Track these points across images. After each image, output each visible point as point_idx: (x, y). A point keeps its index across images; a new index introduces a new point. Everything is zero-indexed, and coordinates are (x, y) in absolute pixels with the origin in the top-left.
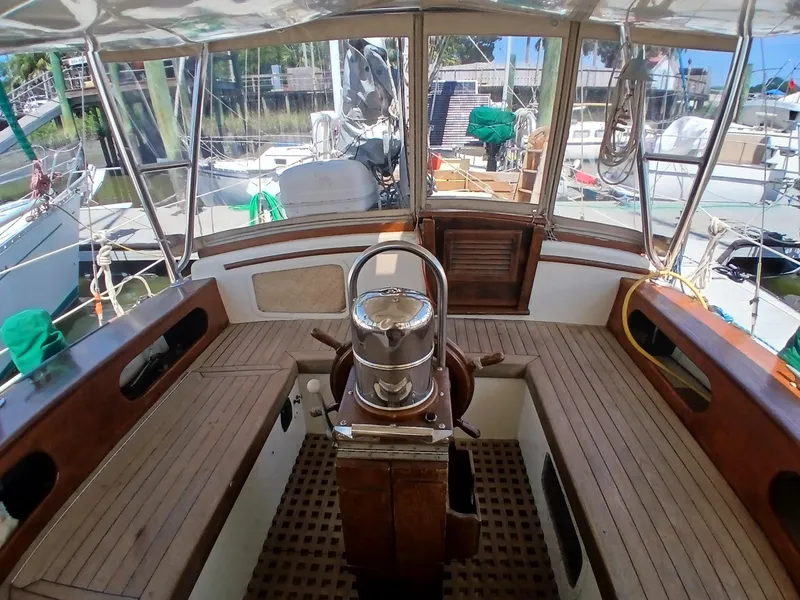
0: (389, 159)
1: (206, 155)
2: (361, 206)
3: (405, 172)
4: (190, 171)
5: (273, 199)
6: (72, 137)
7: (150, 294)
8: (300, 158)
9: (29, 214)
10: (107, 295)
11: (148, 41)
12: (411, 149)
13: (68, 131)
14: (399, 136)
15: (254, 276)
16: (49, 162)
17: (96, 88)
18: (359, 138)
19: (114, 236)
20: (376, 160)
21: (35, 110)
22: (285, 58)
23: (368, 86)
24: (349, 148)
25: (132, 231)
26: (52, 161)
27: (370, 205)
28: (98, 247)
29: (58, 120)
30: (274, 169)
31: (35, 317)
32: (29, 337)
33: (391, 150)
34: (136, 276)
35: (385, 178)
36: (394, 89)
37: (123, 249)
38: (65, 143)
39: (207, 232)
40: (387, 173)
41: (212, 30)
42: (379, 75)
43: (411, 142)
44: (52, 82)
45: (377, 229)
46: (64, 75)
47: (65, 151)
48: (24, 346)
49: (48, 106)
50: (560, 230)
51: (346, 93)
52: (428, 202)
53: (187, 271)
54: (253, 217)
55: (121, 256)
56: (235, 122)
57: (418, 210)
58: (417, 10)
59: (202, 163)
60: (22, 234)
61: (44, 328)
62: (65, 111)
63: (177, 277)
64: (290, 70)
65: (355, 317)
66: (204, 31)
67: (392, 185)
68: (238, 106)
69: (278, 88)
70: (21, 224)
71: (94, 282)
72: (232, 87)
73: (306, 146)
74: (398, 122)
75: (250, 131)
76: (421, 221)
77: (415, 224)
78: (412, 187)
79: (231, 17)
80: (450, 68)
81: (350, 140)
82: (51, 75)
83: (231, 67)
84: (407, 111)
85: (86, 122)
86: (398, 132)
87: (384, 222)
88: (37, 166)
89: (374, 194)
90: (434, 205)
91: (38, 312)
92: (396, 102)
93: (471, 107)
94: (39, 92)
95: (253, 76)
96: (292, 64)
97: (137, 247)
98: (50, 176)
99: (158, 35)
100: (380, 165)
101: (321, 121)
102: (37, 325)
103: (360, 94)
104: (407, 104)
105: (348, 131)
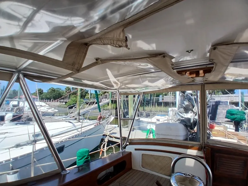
0: (193, 124)
1: (138, 116)
2: (181, 138)
3: (199, 129)
4: (132, 121)
5: (154, 131)
6: (110, 108)
7: (114, 152)
8: (164, 120)
9: (95, 124)
10: (104, 150)
11: (131, 92)
12: (201, 122)
13: (110, 107)
14: (197, 117)
15: (142, 154)
16: (103, 113)
17: (117, 98)
18: (182, 117)
19: (111, 134)
20: (188, 124)
21: (104, 101)
22: (164, 94)
23: (186, 103)
24: (179, 120)
25: (116, 133)
26: (104, 113)
27: (185, 139)
28: (106, 136)
29: (108, 104)
30: (156, 122)
31: (86, 151)
32: (83, 156)
33: (194, 121)
34: (112, 146)
35: (191, 130)
36: (195, 104)
37: (112, 138)
38: (108, 109)
39: (133, 138)
40: (192, 129)
41: (146, 89)
42: (190, 100)
43: (201, 120)
44: (109, 96)
45: (187, 147)
46: (112, 95)
47: (107, 111)
48: (81, 158)
49: (107, 101)
51: (179, 104)
52: (208, 141)
53: (125, 148)
54: (147, 135)
55: (111, 139)
56: (147, 109)
57: (203, 143)
58: (202, 84)
59: (136, 118)
60: (92, 129)
61: (87, 154)
62: (110, 102)
63: (122, 149)
64: (165, 96)
65: (171, 181)
66: (144, 90)
67: (194, 133)
68: (149, 105)
69: (161, 101)
70: (93, 126)
71: (102, 145)
72: (149, 100)
73: (166, 116)
74: (196, 113)
75: (151, 111)
76: (204, 147)
77: (202, 148)
78: (201, 134)
79: (150, 86)
80: (218, 96)
81: (179, 117)
82: (109, 94)
83: (149, 96)
84: (199, 110)
85: (114, 105)
86: (196, 116)
87: (190, 146)
88: (100, 114)
89: (187, 135)
90: (210, 142)
91: (87, 150)
92: (196, 108)
93: (227, 109)
94: (106, 97)
95: (154, 98)
96: (166, 95)
97: (116, 138)
98: (102, 116)
99: (133, 90)
100: (189, 126)
101: (171, 110)
102: (86, 153)
103: (183, 105)
104: (199, 108)
105: (179, 114)
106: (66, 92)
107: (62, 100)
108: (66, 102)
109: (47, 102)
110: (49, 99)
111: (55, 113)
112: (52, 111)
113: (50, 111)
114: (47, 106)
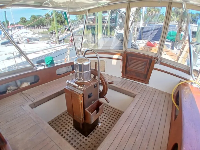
21: (80, 27)
23: (121, 21)
24: (116, 36)
48: (47, 62)
50: (162, 62)
52: (127, 49)
81: (116, 33)
91: (51, 57)
102: (50, 59)
103: (119, 23)
106: (46, 18)
107: (45, 27)
108: (48, 29)
109: (32, 30)
110: (33, 26)
111: (39, 38)
112: (37, 37)
113: (34, 37)
114: (32, 32)
